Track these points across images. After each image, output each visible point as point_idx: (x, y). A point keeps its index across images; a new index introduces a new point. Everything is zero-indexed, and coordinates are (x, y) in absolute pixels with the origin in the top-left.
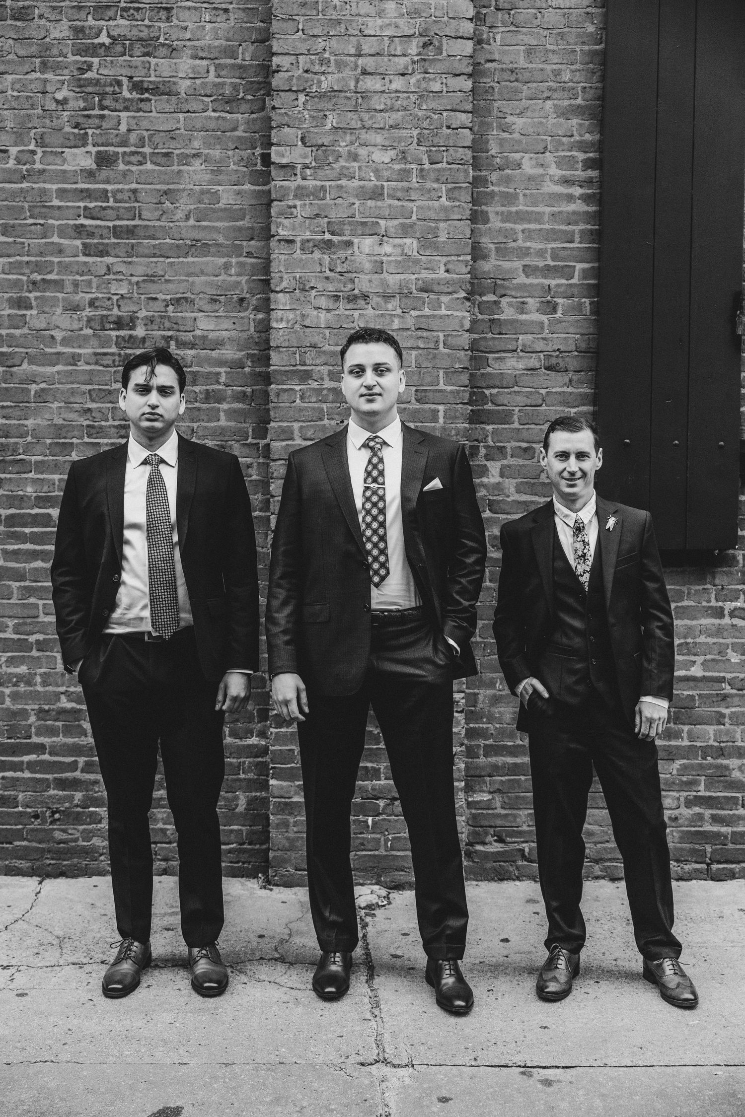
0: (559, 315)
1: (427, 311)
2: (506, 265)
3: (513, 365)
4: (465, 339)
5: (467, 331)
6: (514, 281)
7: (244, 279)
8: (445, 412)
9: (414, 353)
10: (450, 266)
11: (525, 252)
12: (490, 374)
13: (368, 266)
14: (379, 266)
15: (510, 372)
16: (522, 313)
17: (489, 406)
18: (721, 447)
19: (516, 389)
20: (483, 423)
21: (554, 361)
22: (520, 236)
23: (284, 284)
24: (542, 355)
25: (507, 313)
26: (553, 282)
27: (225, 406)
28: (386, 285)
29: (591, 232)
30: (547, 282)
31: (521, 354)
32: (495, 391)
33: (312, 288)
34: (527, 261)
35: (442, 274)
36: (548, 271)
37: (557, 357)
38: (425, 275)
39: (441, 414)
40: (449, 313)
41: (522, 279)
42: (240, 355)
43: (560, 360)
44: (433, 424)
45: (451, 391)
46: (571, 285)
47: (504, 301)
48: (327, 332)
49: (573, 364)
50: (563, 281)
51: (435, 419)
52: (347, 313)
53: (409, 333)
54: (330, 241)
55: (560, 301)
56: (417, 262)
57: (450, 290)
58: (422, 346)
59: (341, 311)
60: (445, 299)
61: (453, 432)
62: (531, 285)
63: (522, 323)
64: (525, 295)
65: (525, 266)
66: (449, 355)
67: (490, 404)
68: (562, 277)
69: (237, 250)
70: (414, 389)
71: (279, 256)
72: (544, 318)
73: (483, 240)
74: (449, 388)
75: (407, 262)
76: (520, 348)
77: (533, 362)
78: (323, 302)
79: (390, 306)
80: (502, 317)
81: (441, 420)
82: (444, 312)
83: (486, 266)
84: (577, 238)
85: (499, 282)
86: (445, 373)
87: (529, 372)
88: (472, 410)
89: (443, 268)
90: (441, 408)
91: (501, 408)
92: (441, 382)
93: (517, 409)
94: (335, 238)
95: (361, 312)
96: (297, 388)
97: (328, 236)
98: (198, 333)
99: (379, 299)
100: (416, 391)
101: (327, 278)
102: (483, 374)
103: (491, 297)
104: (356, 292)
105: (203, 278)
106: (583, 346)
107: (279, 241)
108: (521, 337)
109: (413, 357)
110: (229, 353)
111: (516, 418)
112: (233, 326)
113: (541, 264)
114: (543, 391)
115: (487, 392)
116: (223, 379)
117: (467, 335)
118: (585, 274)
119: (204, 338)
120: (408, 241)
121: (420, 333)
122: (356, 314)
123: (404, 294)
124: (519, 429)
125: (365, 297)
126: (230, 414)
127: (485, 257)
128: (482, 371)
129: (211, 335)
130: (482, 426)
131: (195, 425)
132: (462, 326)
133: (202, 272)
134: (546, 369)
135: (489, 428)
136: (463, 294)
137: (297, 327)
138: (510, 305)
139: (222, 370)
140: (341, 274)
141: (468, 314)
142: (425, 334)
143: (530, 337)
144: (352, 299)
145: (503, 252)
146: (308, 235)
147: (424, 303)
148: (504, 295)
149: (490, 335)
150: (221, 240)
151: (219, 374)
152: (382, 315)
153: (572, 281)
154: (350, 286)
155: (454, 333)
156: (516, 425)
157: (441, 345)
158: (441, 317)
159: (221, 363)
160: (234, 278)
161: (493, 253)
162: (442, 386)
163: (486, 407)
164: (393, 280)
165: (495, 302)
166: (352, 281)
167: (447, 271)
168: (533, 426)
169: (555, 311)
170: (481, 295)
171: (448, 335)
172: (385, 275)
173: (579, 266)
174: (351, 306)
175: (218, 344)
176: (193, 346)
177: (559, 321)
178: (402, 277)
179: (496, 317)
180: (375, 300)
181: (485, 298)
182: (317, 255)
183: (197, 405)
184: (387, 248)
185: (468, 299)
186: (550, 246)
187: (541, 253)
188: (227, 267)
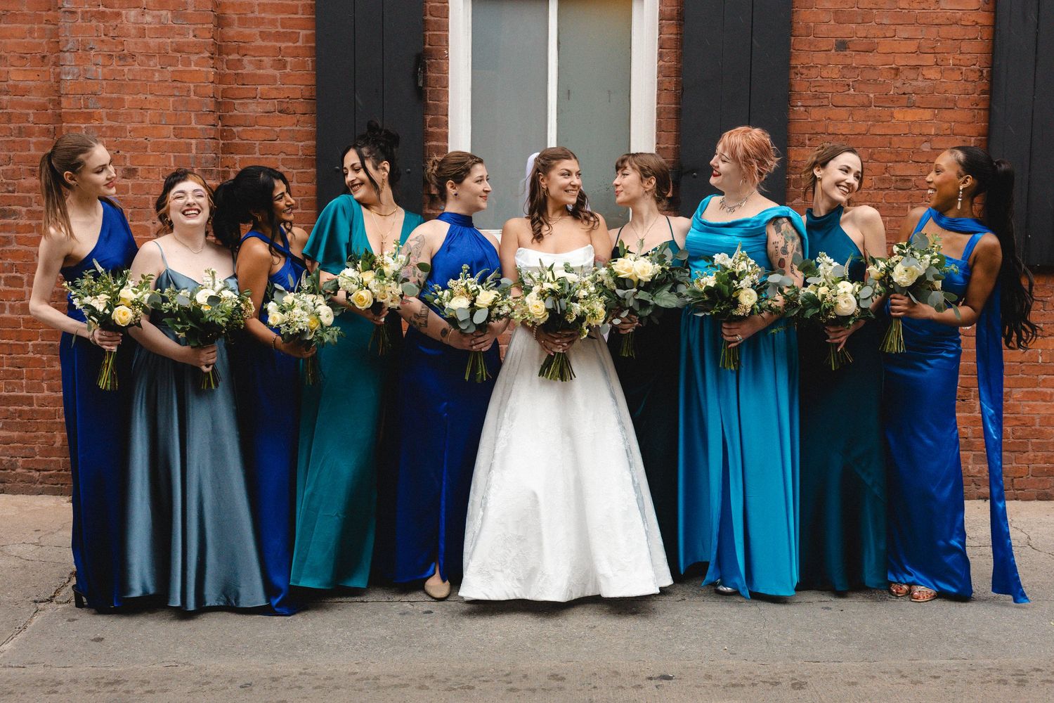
0: (288, 70)
1: (180, 67)
2: (247, 31)
3: (253, 109)
4: (210, 89)
5: (212, 82)
6: (253, 44)
7: (44, 41)
8: (197, 144)
9: (171, 99)
10: (197, 32)
11: (259, 22)
12: (236, 116)
13: (133, 32)
14: (142, 33)
15: (251, 114)
16: (259, 69)
17: (237, 141)
18: (409, 172)
19: (257, 127)
20: (232, 153)
21: (285, 106)
22: (256, 8)
23: (69, 46)
24: (276, 101)
25: (248, 68)
26: (283, 45)
27: (33, 139)
28: (147, 45)
29: (311, 6)
30: (278, 44)
31: (260, 100)
32: (240, 129)
33: (92, 49)
34: (262, 28)
35: (191, 38)
36: (279, 36)
37: (288, 102)
38: (178, 39)
39: (194, 147)
40: (197, 68)
41: (259, 42)
42: (43, 100)
43: (289, 105)
44: (188, 154)
45: (201, 129)
46: (296, 47)
47: (246, 59)
48: (104, 82)
49: (300, 109)
50: (291, 44)
51: (189, 151)
52: (119, 68)
53: (167, 83)
54: (103, 12)
55: (289, 59)
56: (172, 29)
57: (197, 51)
58: (177, 94)
59: (114, 66)
60: (194, 58)
61: (203, 161)
62: (266, 47)
63: (260, 76)
64: (263, 54)
65: (261, 32)
66: (198, 101)
67: (237, 139)
68: (289, 41)
69: (38, 19)
70: (172, 127)
71: (66, 23)
72: (277, 73)
73: (228, 12)
74: (199, 127)
75: (163, 30)
76: (259, 96)
77: (269, 107)
78: (100, 60)
79: (151, 63)
80: (244, 72)
81: (194, 151)
82: (193, 68)
83: (232, 32)
84: (300, 11)
85: (241, 44)
86: (196, 115)
87: (267, 115)
88: (223, 144)
89: (191, 34)
90: (193, 141)
91: (245, 142)
92: (193, 122)
93: (258, 143)
94: (107, 10)
95: (128, 67)
96: (83, 126)
97: (102, 8)
98: (11, 82)
99: (143, 58)
100: (174, 128)
101: (102, 41)
102: (231, 116)
103: (234, 57)
104: (125, 52)
105: (13, 40)
106: (307, 94)
107: (65, 12)
108: (259, 87)
109: (171, 102)
110: (35, 98)
111: (257, 149)
112: (37, 78)
113: (273, 31)
114: (277, 129)
115: (235, 129)
116: (31, 119)
117: (211, 85)
118: (307, 38)
119: (16, 86)
120: (164, 12)
121: (175, 84)
122: (126, 69)
123: (161, 53)
124: (259, 158)
125: (133, 56)
126: (39, 145)
127: (230, 25)
128: (231, 113)
129: (21, 84)
130: (231, 155)
131: (12, 154)
132: (207, 78)
133: (13, 36)
134: (279, 112)
135: (237, 157)
136: (207, 54)
137: (81, 79)
138: (250, 62)
139: (31, 111)
140: (113, 38)
141: (211, 70)
142: (179, 85)
143: (266, 87)
144: (122, 58)
145: (243, 22)
146: (86, 8)
147: (178, 61)
148: (246, 55)
149: (236, 86)
150: (26, 11)
151: (28, 114)
152: (146, 70)
153: (298, 44)
154: (121, 48)
155: (202, 84)
156: (257, 155)
157: (192, 93)
158: (191, 72)
159: (29, 106)
160: (37, 40)
161: (236, 22)
162: (193, 125)
163: (234, 141)
164: (153, 42)
165: (239, 59)
166: (122, 43)
167: (195, 36)
168: (270, 156)
169: (285, 67)
170: (227, 54)
171: (197, 86)
172: (147, 39)
173: (303, 32)
174: (122, 63)
175: (26, 92)
176: (7, 93)
177: (288, 75)
178: (161, 40)
179: (240, 71)
180: (140, 58)
181: (230, 57)
182: (94, 23)
183: (12, 138)
184: (148, 18)
185: (213, 58)
186: (280, 16)
187: (273, 22)
188: (31, 32)
